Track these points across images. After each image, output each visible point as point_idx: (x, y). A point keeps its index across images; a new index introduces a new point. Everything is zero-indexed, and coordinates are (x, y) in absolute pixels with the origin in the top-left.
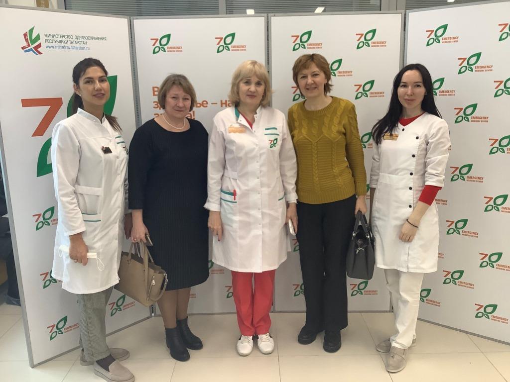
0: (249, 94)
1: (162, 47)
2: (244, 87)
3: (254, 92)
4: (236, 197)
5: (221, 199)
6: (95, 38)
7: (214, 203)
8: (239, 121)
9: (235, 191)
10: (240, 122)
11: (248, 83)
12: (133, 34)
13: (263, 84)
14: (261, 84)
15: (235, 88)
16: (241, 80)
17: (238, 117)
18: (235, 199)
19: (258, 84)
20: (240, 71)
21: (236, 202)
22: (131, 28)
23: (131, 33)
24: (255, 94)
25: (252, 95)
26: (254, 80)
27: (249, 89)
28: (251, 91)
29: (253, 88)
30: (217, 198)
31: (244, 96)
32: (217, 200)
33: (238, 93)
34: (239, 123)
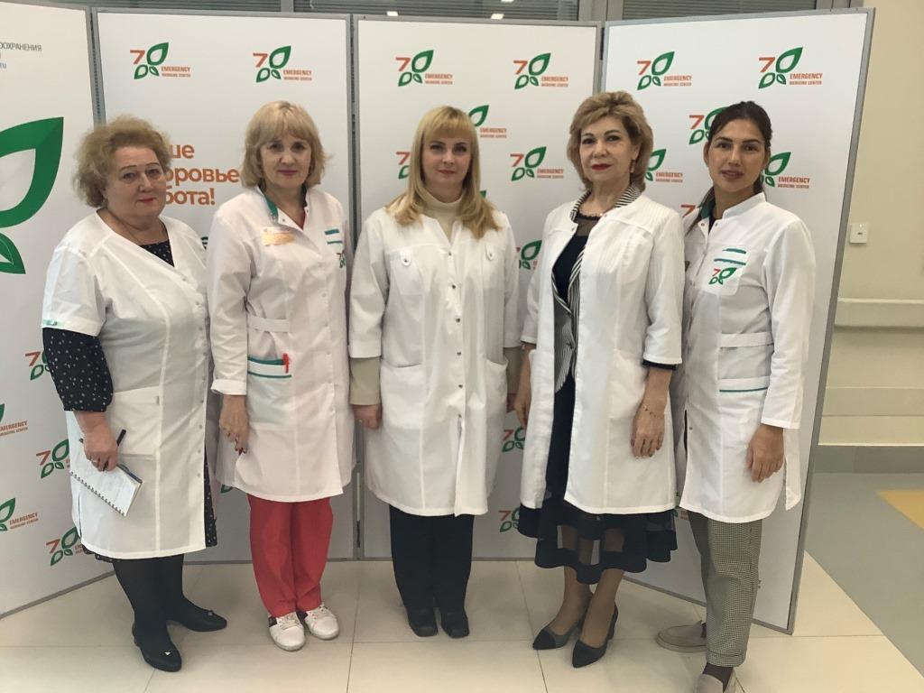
0: (284, 168)
1: (152, 67)
2: (269, 157)
3: (292, 164)
4: (290, 366)
5: (249, 372)
6: (18, 47)
7: (233, 379)
8: (280, 221)
9: (285, 356)
10: (283, 223)
11: (277, 146)
12: (96, 41)
13: (307, 145)
14: (304, 148)
15: (254, 158)
16: (264, 143)
17: (275, 214)
18: (287, 371)
19: (298, 147)
20: (260, 124)
21: (290, 376)
22: (92, 29)
23: (93, 38)
24: (294, 168)
25: (288, 171)
26: (289, 141)
27: (281, 160)
28: (284, 164)
29: (288, 157)
30: (239, 369)
31: (274, 173)
32: (240, 373)
33: (260, 167)
34: (281, 225)
